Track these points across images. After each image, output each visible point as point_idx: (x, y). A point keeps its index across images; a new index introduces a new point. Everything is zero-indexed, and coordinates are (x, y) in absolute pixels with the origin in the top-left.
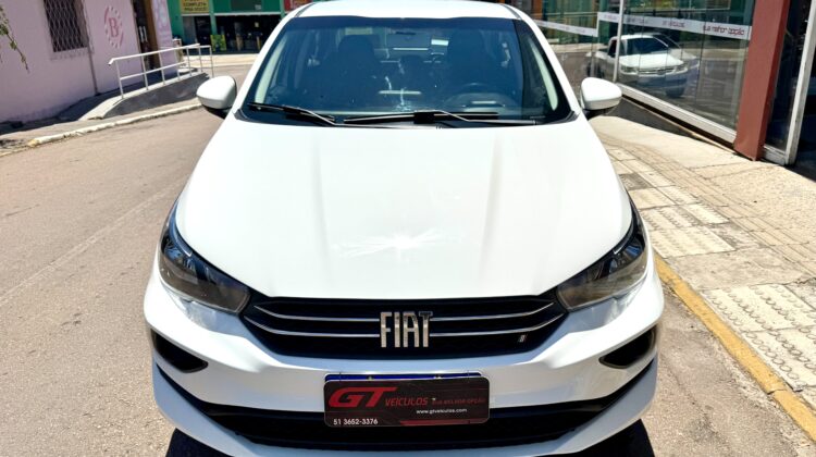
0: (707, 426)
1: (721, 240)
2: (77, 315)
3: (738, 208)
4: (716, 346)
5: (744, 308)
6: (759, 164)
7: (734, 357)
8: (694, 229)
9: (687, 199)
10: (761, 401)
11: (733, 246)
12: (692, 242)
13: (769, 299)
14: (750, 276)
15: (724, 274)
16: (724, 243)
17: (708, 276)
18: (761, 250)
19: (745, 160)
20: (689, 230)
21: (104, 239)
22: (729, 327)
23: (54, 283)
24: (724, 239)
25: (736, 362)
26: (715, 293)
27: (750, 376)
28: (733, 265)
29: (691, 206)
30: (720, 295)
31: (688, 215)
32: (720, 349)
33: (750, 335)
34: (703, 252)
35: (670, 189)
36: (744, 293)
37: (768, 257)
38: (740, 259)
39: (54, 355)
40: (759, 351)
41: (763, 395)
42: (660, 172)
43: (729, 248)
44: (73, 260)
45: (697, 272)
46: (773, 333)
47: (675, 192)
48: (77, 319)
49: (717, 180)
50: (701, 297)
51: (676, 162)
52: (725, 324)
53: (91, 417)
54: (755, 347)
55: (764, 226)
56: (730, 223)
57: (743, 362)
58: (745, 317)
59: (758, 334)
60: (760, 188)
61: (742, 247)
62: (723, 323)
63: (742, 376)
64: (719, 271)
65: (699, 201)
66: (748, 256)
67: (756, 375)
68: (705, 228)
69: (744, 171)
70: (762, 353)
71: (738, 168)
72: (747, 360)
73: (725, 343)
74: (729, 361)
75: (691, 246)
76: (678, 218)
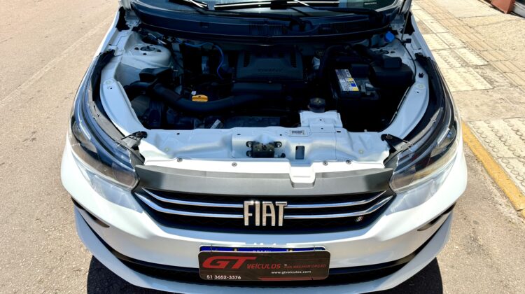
0: (475, 240)
1: (482, 80)
2: (34, 132)
3: (493, 52)
4: (479, 168)
5: (500, 138)
6: (509, 17)
7: (493, 179)
8: (463, 70)
9: (459, 44)
10: (513, 217)
11: (491, 85)
12: (461, 80)
13: (518, 131)
14: (504, 110)
15: (484, 108)
16: (485, 82)
17: (473, 109)
18: (512, 89)
19: (500, 12)
20: (459, 69)
21: (54, 68)
22: (490, 153)
23: (20, 105)
24: (484, 78)
25: (494, 182)
26: (479, 124)
27: (504, 195)
28: (491, 101)
29: (460, 50)
30: (482, 126)
31: (458, 58)
32: (482, 171)
33: (505, 161)
34: (470, 89)
35: (446, 35)
36: (499, 124)
37: (517, 95)
38: (497, 96)
39: (17, 167)
40: (511, 175)
41: (514, 211)
42: (438, 21)
43: (489, 86)
44: (33, 85)
45: (466, 105)
46: (522, 160)
47: (449, 38)
48: (34, 136)
49: (479, 29)
50: (469, 127)
51: (449, 13)
52: (487, 150)
53: (41, 221)
54: (508, 171)
55: (514, 68)
56: (488, 65)
57: (499, 183)
58: (500, 145)
59: (510, 160)
60: (510, 37)
61: (498, 86)
62: (484, 149)
63: (498, 194)
64: (482, 105)
65: (466, 45)
66: (502, 93)
67: (509, 195)
68: (471, 69)
69: (499, 22)
70: (513, 176)
71: (495, 19)
72: (502, 182)
73: (486, 166)
74: (489, 181)
75: (460, 83)
76: (452, 60)
